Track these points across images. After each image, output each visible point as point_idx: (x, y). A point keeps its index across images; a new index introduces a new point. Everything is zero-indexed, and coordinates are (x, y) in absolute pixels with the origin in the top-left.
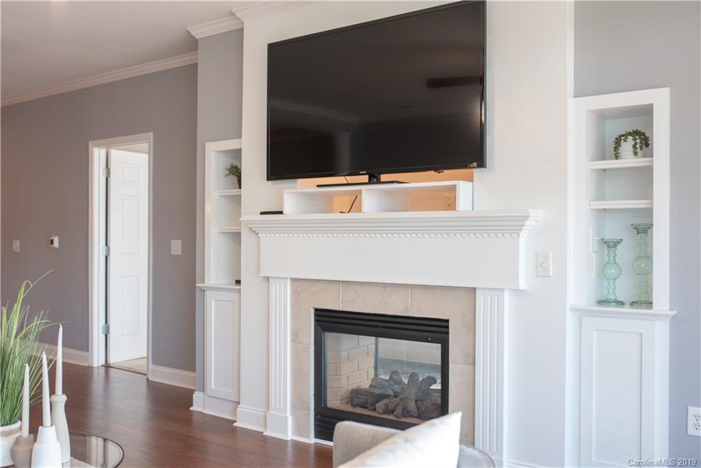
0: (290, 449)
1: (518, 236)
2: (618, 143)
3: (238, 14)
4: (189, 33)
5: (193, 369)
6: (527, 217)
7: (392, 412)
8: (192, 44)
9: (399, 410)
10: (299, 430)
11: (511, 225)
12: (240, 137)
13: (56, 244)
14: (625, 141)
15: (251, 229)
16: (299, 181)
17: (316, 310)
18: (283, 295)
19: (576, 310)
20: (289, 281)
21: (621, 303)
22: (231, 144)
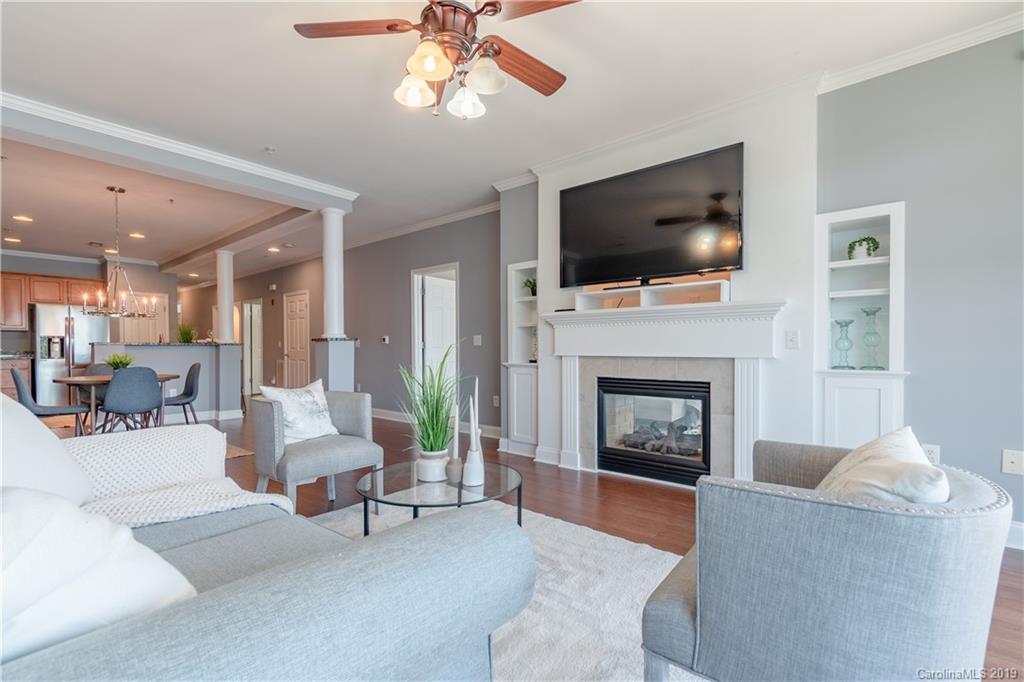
0: (579, 476)
1: (772, 318)
2: (852, 247)
3: (535, 172)
4: (494, 188)
5: (498, 424)
6: (783, 304)
7: (658, 450)
8: (496, 196)
9: (664, 449)
10: (585, 463)
11: (767, 310)
12: (536, 258)
13: (387, 341)
14: (860, 245)
15: (547, 323)
16: (585, 287)
17: (599, 378)
18: (572, 371)
19: (819, 373)
20: (577, 360)
21: (853, 368)
22: (529, 265)
